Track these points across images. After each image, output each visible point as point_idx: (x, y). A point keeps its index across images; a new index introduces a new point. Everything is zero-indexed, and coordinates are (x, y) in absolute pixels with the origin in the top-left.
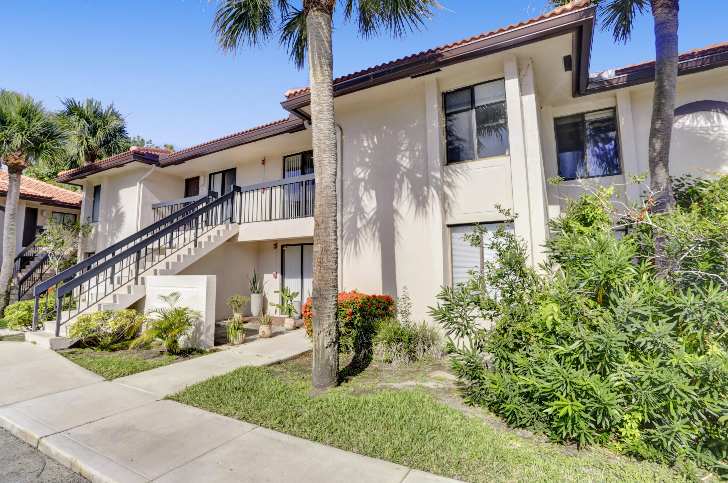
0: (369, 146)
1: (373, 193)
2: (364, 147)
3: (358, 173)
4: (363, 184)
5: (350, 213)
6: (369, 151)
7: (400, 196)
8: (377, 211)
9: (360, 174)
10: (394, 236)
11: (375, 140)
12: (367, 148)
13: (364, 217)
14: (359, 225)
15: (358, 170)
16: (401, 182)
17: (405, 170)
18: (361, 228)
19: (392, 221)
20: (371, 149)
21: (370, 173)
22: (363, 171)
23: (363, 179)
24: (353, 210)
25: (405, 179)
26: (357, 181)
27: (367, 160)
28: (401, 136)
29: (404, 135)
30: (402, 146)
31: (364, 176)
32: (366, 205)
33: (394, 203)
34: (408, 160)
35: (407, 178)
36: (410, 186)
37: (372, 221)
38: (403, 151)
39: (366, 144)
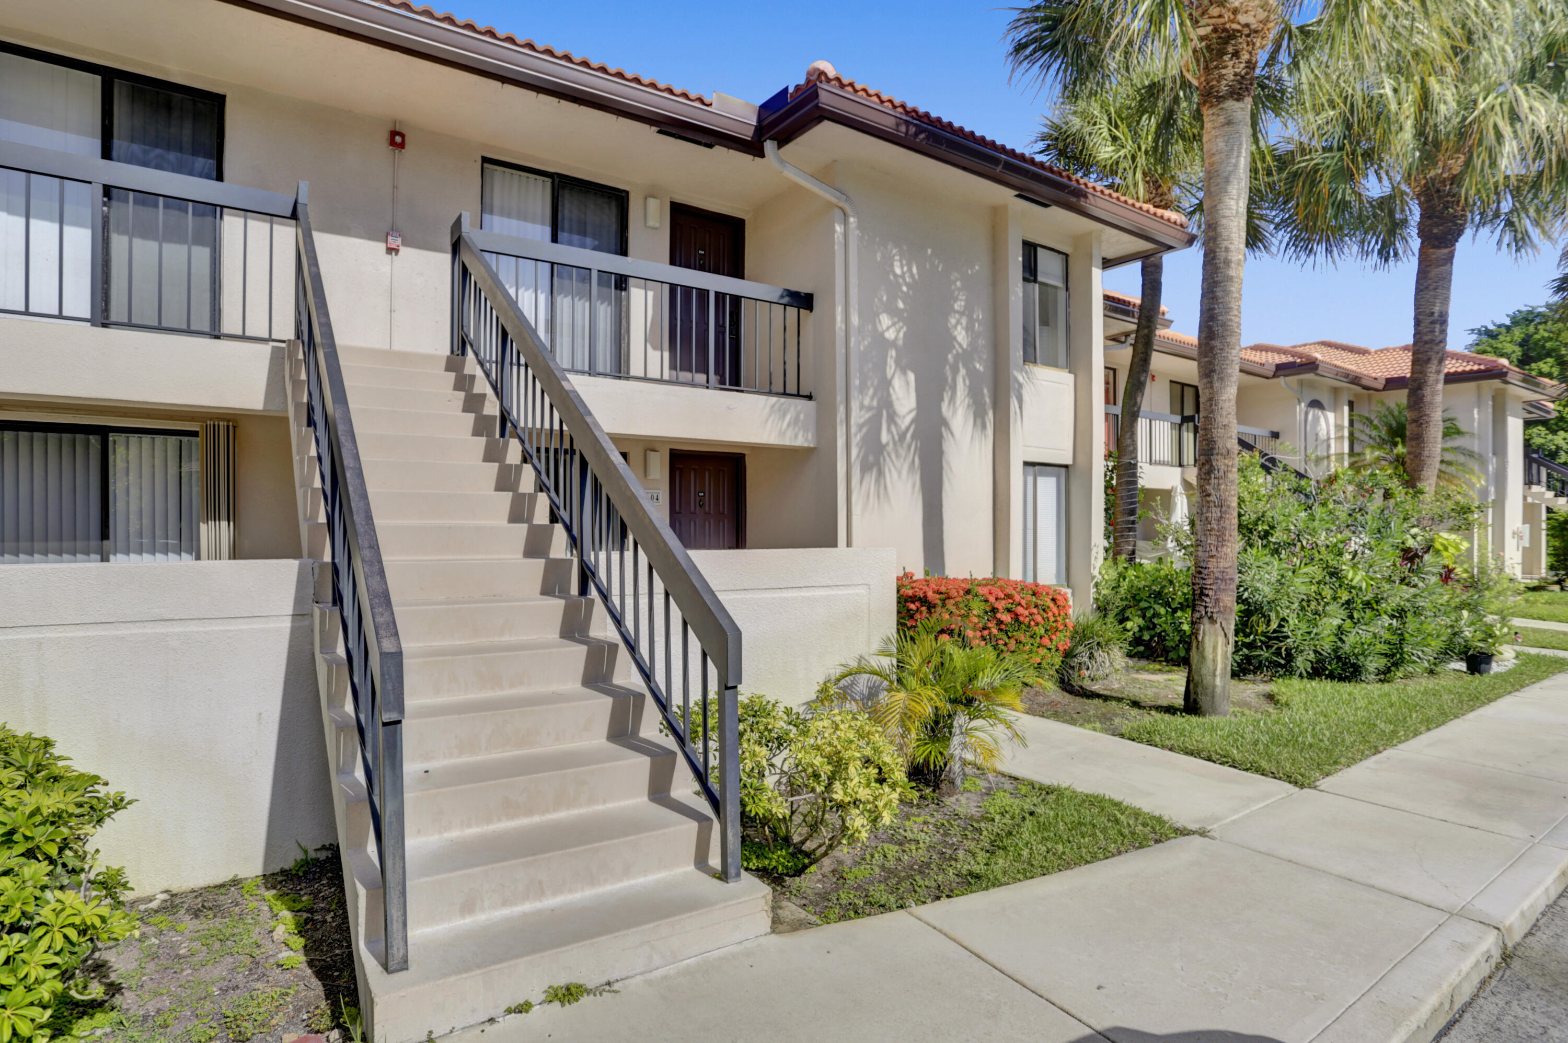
0: (903, 276)
1: (911, 376)
2: (895, 275)
3: (885, 327)
4: (893, 353)
5: (870, 408)
6: (905, 289)
7: (953, 399)
8: (918, 415)
9: (888, 328)
10: (941, 468)
11: (915, 270)
12: (901, 280)
13: (896, 424)
14: (885, 437)
15: (885, 320)
16: (955, 371)
17: (960, 351)
18: (888, 444)
19: (939, 439)
20: (907, 285)
21: (905, 334)
22: (894, 324)
23: (893, 344)
24: (875, 403)
25: (961, 365)
26: (881, 344)
27: (901, 305)
28: (954, 283)
29: (958, 284)
30: (955, 301)
31: (896, 338)
32: (898, 399)
33: (945, 406)
34: (963, 333)
35: (965, 366)
36: (967, 382)
37: (909, 436)
38: (958, 312)
39: (898, 271)
